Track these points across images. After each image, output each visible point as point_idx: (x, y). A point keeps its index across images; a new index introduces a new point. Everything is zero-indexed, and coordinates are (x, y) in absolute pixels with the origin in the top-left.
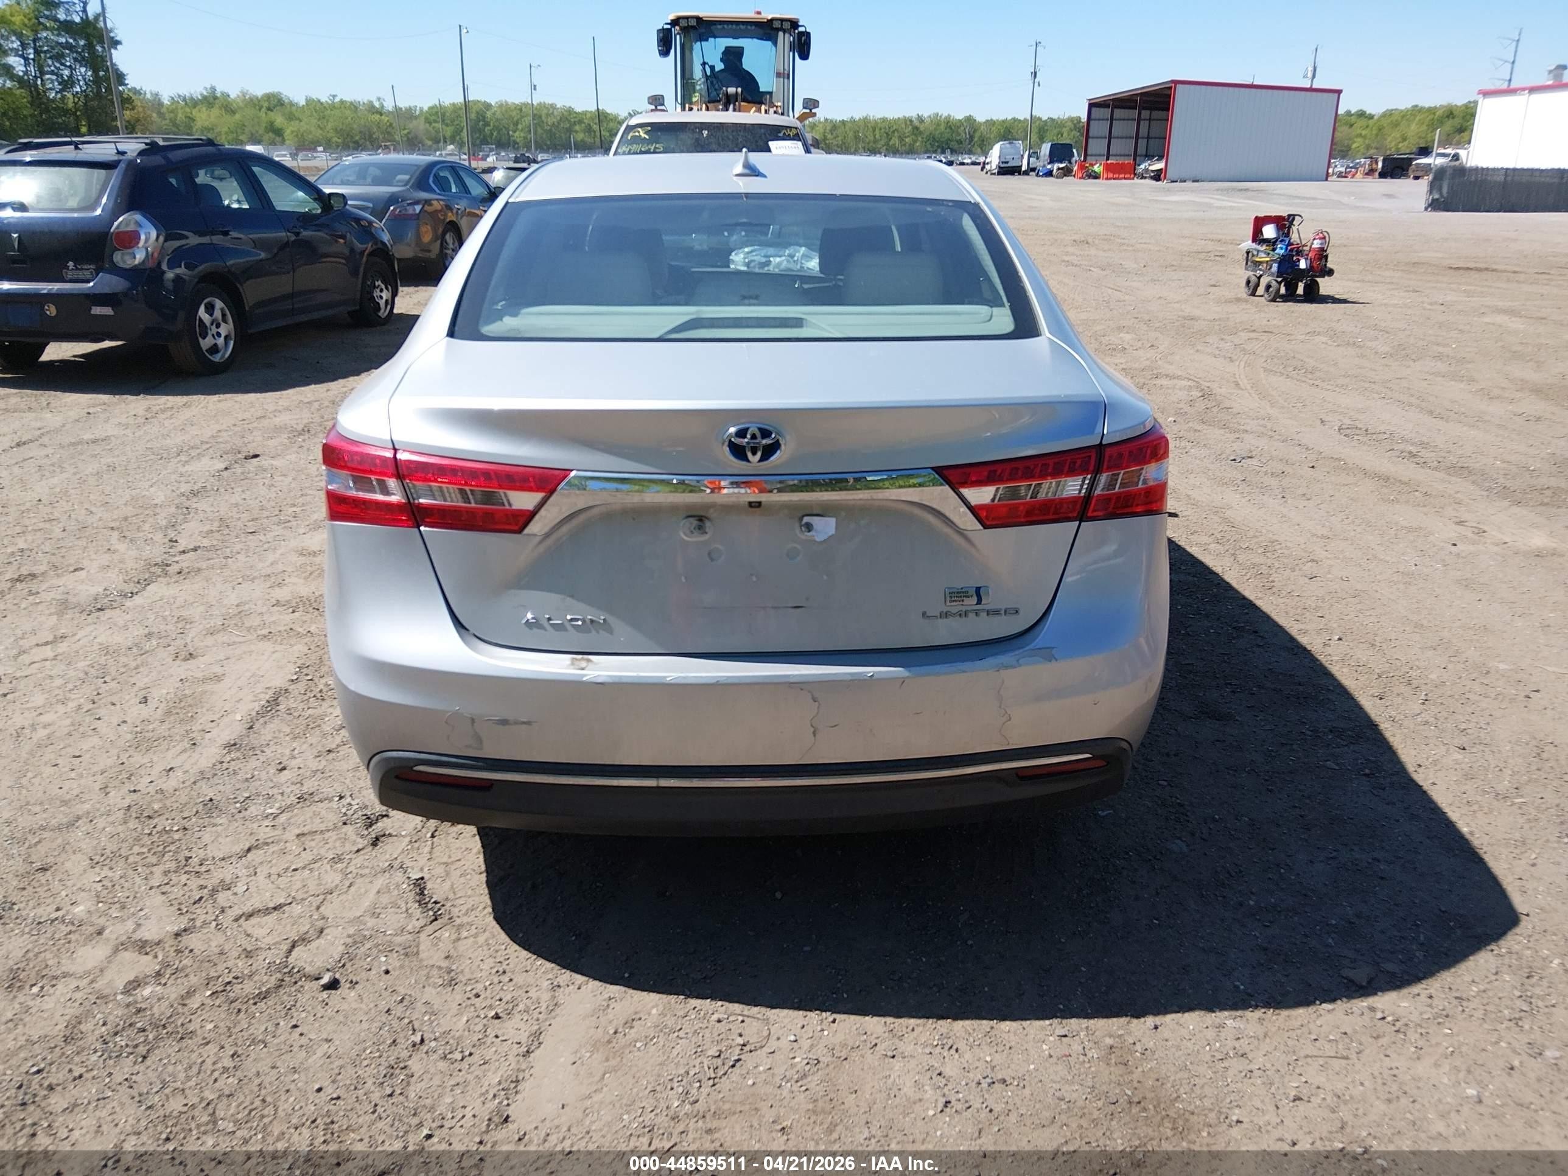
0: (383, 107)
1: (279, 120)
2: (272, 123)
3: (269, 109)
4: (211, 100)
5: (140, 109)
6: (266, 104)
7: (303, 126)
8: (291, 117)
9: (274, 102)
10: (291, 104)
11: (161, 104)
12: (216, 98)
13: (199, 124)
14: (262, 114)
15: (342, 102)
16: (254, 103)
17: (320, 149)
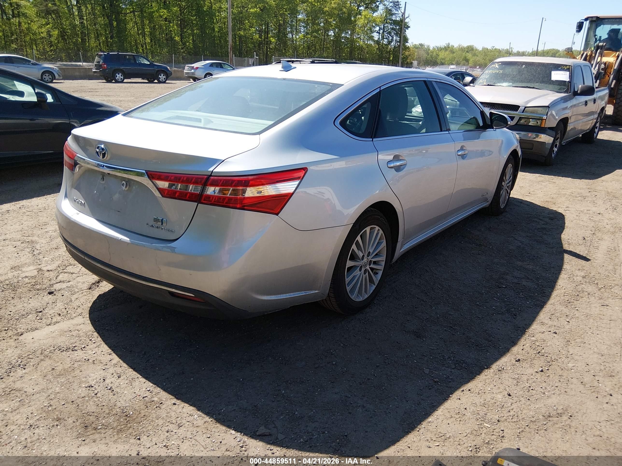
0: (512, 51)
1: (469, 56)
2: (465, 57)
3: (467, 52)
4: (447, 48)
5: (412, 51)
6: (466, 50)
7: (478, 58)
8: (475, 55)
9: (470, 49)
10: (476, 50)
11: (429, 49)
12: (449, 47)
13: (441, 57)
14: (464, 54)
15: (496, 49)
16: (462, 49)
17: (478, 67)
